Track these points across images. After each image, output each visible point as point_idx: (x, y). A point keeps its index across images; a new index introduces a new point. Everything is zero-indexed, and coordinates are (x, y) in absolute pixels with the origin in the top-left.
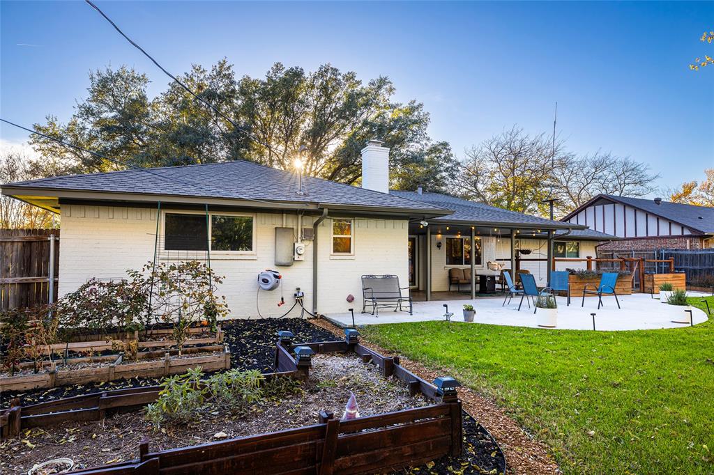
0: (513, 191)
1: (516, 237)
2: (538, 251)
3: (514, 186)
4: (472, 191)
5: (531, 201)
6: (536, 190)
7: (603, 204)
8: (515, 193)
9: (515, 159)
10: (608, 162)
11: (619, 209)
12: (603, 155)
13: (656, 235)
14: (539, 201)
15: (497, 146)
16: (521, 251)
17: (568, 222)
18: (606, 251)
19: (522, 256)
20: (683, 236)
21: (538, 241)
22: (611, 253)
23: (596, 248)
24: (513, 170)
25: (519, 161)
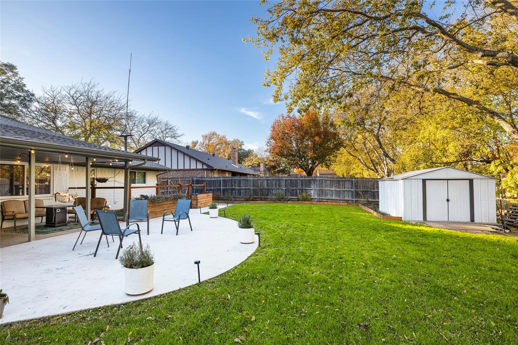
0: (90, 130)
1: (92, 166)
2: (113, 179)
3: (91, 126)
4: (50, 125)
5: (106, 140)
6: (108, 132)
7: (158, 146)
8: (92, 133)
9: (92, 106)
10: (157, 121)
11: (168, 150)
12: (154, 116)
13: (189, 168)
14: (111, 140)
15: (75, 93)
16: (97, 179)
17: (139, 153)
18: (163, 179)
19: (99, 184)
20: (203, 169)
21: (113, 170)
22: (166, 180)
23: (157, 176)
24: (90, 114)
25: (96, 108)
